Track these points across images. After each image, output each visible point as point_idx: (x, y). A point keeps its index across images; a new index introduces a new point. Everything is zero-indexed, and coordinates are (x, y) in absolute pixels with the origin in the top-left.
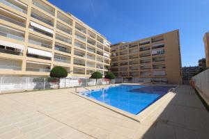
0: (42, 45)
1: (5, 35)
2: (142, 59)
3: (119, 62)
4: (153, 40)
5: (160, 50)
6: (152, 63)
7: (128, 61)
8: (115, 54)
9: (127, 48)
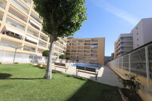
0: (34, 35)
1: (16, 26)
2: (85, 49)
3: (71, 49)
4: (93, 40)
5: (96, 46)
6: (91, 53)
7: (77, 49)
8: (69, 44)
9: (77, 42)
